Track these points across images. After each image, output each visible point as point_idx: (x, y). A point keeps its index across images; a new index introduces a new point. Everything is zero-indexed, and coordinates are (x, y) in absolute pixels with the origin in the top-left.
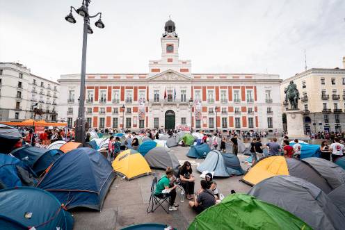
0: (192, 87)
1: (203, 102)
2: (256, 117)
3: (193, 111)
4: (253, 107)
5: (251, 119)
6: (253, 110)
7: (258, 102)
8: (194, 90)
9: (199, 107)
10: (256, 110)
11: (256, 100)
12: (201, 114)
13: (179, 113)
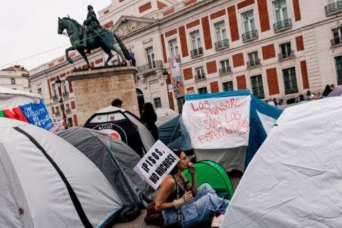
0: (162, 36)
1: (184, 60)
2: (303, 64)
3: (169, 82)
4: (292, 39)
5: (289, 73)
6: (294, 47)
7: (304, 22)
8: (166, 40)
9: (176, 72)
10: (300, 47)
11: (298, 17)
12: (182, 85)
13: (148, 90)
